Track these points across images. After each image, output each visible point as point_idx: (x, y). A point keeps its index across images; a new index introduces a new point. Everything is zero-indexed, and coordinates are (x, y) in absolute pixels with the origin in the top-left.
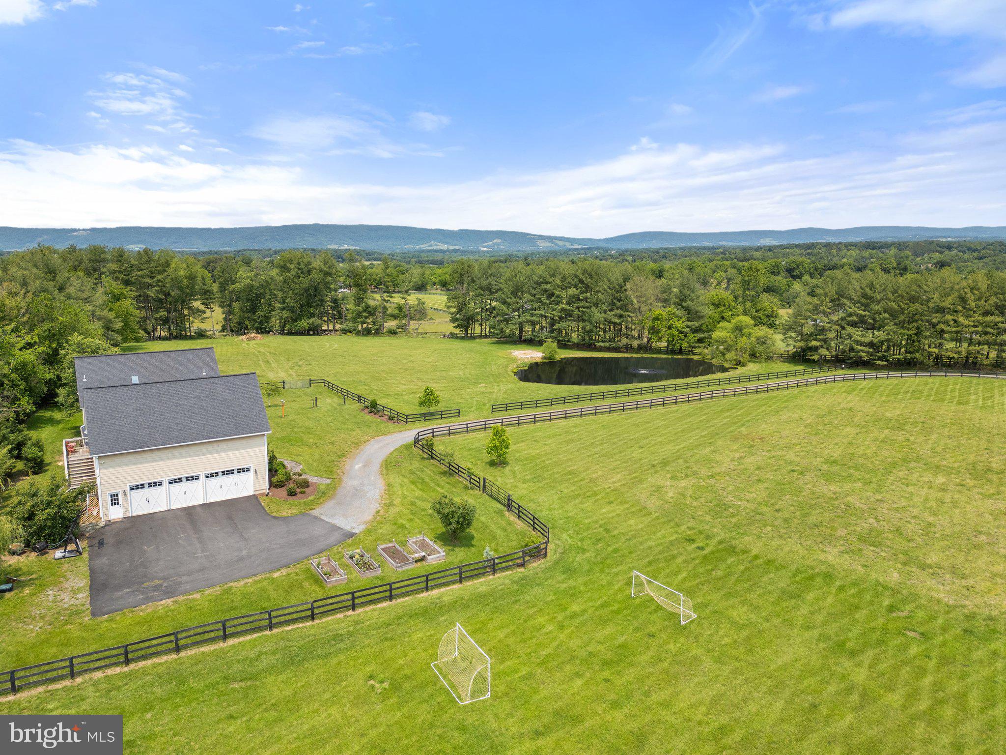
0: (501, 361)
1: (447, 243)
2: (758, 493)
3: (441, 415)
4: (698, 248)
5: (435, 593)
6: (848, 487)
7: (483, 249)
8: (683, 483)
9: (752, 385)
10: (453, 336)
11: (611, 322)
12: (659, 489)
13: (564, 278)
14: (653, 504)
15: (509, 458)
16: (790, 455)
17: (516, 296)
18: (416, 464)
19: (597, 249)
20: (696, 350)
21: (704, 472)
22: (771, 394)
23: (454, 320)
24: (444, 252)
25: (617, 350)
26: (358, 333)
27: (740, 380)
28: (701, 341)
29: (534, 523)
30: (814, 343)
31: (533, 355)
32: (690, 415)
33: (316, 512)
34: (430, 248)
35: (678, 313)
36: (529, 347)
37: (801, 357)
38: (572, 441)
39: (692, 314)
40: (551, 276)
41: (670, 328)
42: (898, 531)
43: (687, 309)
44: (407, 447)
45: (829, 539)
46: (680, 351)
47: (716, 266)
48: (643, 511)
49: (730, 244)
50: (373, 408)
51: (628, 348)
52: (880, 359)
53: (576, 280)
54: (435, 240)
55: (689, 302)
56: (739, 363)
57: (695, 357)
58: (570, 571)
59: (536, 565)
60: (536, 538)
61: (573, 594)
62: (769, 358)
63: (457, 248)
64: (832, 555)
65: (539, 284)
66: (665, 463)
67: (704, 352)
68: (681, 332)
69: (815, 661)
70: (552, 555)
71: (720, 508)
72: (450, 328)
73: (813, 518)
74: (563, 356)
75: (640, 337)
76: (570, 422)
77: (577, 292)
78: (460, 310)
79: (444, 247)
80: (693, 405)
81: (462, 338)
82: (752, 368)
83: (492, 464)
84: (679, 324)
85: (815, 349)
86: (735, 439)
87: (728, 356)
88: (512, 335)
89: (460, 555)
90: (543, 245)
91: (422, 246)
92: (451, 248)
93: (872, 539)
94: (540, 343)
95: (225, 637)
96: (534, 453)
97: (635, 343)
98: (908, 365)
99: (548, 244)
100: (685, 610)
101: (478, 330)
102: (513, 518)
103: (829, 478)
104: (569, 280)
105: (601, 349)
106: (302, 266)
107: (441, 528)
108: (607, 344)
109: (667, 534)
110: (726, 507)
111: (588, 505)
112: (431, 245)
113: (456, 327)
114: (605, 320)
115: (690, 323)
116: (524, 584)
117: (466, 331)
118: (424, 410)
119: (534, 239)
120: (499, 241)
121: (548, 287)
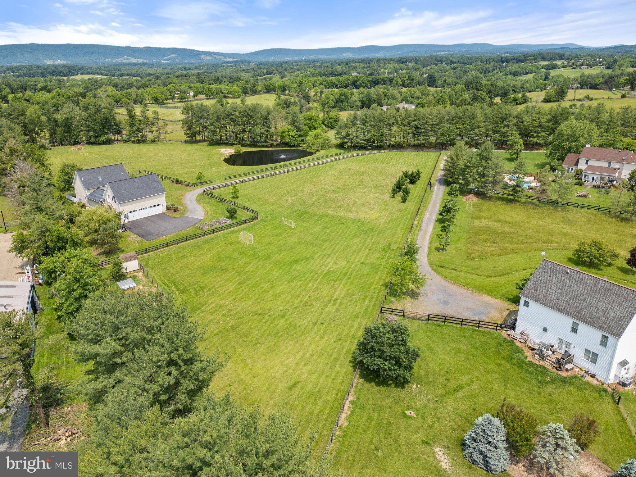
0: (216, 156)
1: (136, 57)
2: (315, 198)
3: (207, 183)
4: (306, 62)
5: (232, 229)
6: (340, 194)
7: (163, 61)
8: (294, 198)
9: (319, 162)
10: (186, 142)
11: (263, 134)
12: (287, 200)
13: (240, 113)
14: (285, 204)
15: (239, 195)
16: (326, 187)
17: (218, 122)
18: (208, 200)
19: (243, 62)
20: (301, 145)
21: (300, 194)
22: (327, 164)
23: (186, 134)
24: (136, 65)
25: (267, 146)
26: (133, 142)
27: (316, 159)
28: (302, 140)
29: (253, 211)
30: (346, 140)
31: (229, 151)
32: (297, 176)
33: (186, 215)
34: (125, 61)
35: (292, 128)
36: (227, 147)
37: (341, 146)
38: (258, 188)
39: (298, 129)
40: (234, 111)
41: (289, 135)
42: (348, 204)
43: (296, 127)
44: (201, 195)
45: (330, 208)
46: (294, 146)
47: (315, 81)
48: (282, 206)
49: (325, 57)
50: (177, 181)
51: (272, 145)
52: (369, 146)
53: (246, 114)
54: (127, 55)
55: (296, 123)
56: (317, 151)
57: (300, 148)
58: (265, 221)
59: (255, 221)
60: (255, 215)
61: (267, 225)
62: (330, 147)
63: (145, 61)
64: (329, 211)
65: (228, 115)
66: (288, 193)
67: (304, 146)
68: (294, 137)
69: (320, 230)
70: (260, 219)
71: (304, 203)
72: (185, 138)
73: (328, 203)
74: (244, 151)
75: (277, 140)
76: (255, 182)
77: (247, 119)
78: (189, 129)
79: (135, 61)
80: (298, 171)
81: (191, 143)
82: (322, 152)
83: (234, 198)
84: (293, 134)
85: (347, 143)
86: (311, 183)
87: (313, 148)
88: (218, 140)
89: (234, 221)
90: (205, 58)
91: (118, 60)
92: (141, 61)
93: (340, 207)
94: (233, 144)
95: (187, 241)
96: (246, 193)
97: (275, 143)
98: (379, 148)
99: (209, 58)
100: (293, 226)
101: (198, 138)
102: (246, 212)
103: (335, 192)
104: (243, 113)
105: (259, 146)
106: (97, 107)
107: (228, 214)
108: (262, 144)
109: (289, 211)
110: (305, 203)
111: (267, 206)
112: (125, 59)
113: (188, 137)
114: (261, 133)
115: (297, 133)
116: (254, 225)
117: (193, 139)
118: (199, 181)
119: (199, 54)
120: (174, 55)
121: (233, 117)
